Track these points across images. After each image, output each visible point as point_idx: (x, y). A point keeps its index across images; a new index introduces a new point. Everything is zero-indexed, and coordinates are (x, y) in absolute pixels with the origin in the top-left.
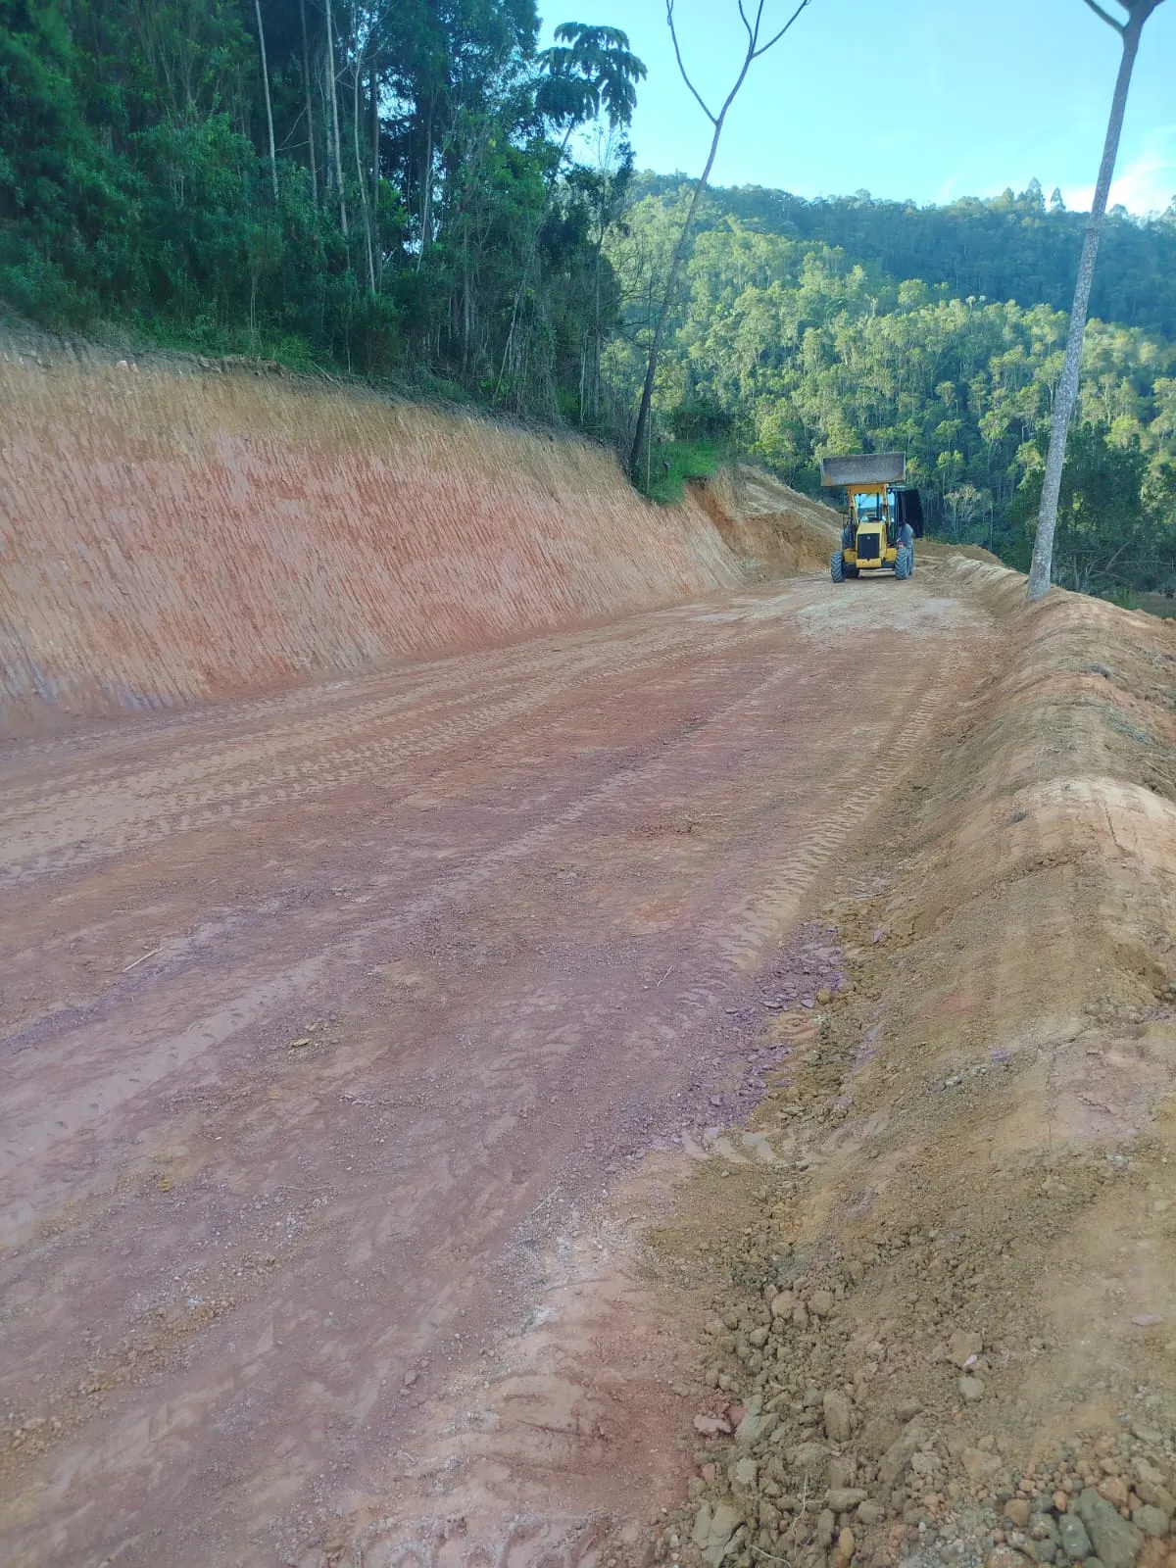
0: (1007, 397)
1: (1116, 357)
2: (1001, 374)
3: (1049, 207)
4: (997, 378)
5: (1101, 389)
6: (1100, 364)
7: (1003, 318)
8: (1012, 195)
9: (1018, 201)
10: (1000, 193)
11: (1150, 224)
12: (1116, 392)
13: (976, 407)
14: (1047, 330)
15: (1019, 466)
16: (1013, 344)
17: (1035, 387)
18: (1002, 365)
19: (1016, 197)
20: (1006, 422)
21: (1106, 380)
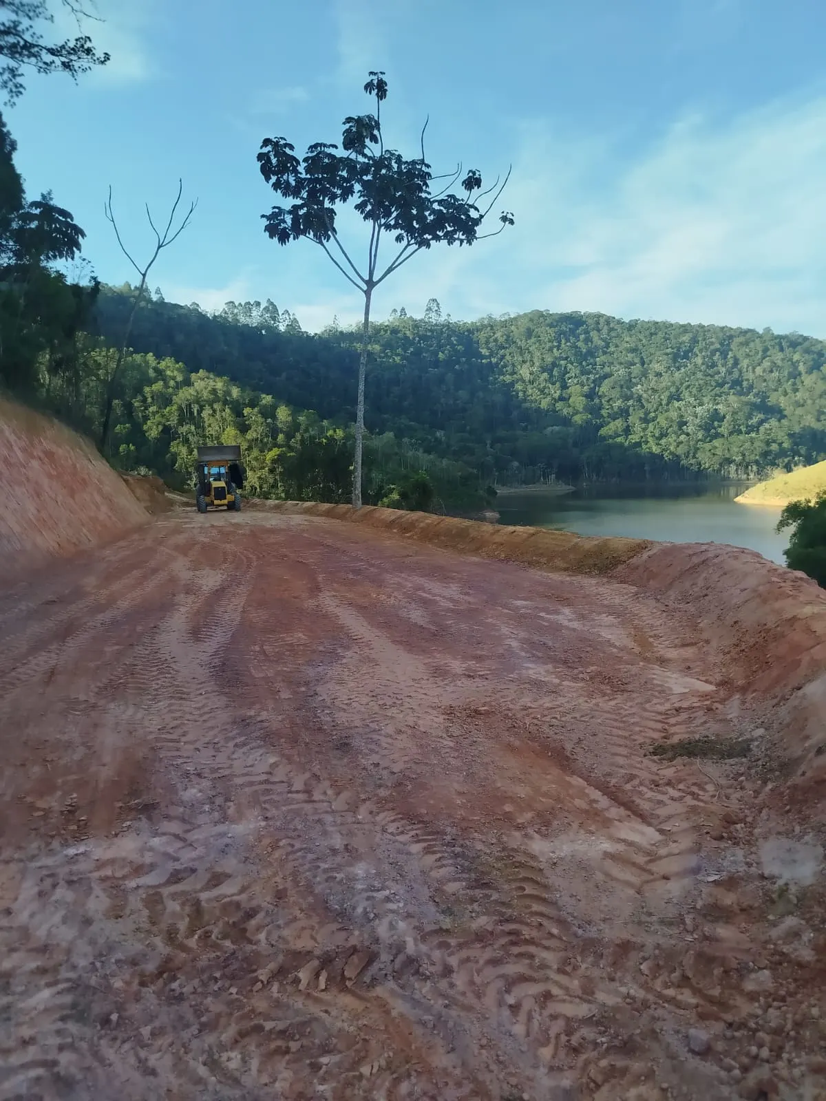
0: (157, 412)
1: (220, 394)
2: (152, 397)
3: (155, 298)
4: (149, 400)
5: (214, 411)
6: (212, 397)
7: (147, 363)
8: (130, 286)
9: (134, 290)
10: (123, 284)
11: (215, 317)
12: (223, 414)
13: (139, 417)
14: (176, 373)
15: (172, 455)
16: (156, 381)
17: (175, 407)
18: (152, 392)
19: (133, 288)
20: (160, 428)
21: (216, 406)
